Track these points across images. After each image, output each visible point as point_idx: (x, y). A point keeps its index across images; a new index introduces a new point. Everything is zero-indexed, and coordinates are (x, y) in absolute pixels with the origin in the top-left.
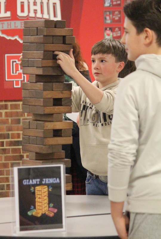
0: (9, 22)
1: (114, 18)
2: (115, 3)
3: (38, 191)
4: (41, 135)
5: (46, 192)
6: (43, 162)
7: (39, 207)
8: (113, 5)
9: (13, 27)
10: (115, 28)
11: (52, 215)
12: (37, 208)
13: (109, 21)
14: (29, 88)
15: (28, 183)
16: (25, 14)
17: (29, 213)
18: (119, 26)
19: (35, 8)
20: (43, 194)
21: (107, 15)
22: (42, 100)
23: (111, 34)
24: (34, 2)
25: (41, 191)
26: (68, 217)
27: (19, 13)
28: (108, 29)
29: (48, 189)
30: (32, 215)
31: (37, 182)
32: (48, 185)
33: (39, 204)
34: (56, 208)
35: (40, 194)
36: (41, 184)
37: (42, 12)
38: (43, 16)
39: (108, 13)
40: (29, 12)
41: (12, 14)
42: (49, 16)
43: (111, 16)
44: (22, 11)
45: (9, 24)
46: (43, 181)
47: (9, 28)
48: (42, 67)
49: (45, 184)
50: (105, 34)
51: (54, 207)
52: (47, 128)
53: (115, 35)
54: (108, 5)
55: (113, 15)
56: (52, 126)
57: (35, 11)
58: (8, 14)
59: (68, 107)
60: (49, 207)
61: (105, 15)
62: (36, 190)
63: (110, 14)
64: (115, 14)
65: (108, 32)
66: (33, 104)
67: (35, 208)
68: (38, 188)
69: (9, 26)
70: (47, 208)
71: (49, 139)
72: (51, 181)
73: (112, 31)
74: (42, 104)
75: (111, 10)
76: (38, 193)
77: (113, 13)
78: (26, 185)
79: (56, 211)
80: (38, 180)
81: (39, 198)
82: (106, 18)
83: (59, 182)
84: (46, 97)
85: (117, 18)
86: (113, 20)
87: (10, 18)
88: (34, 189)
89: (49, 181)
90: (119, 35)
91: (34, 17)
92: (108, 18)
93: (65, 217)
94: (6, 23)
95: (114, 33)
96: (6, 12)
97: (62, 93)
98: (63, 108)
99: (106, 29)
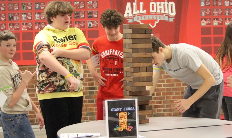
0: (145, 16)
1: (207, 13)
2: (207, 4)
3: (120, 115)
4: (132, 80)
5: (126, 116)
6: (132, 97)
7: (121, 126)
8: (206, 6)
9: (147, 19)
10: (207, 19)
11: (130, 130)
12: (120, 126)
13: (203, 15)
14: (126, 52)
15: (114, 111)
16: (155, 11)
17: (115, 129)
18: (210, 18)
19: (160, 7)
20: (124, 117)
21: (202, 11)
22: (132, 59)
23: (205, 22)
24: (160, 4)
25: (123, 115)
26: (140, 132)
27: (151, 11)
28: (203, 19)
29: (127, 114)
30: (117, 130)
31: (120, 110)
32: (127, 112)
33: (121, 123)
34: (132, 126)
35: (122, 117)
36: (122, 111)
37: (164, 10)
38: (165, 12)
39: (203, 10)
40: (157, 10)
41: (147, 11)
42: (169, 12)
43: (205, 12)
44: (153, 9)
45: (145, 17)
46: (124, 109)
47: (145, 19)
48: (131, 39)
49: (125, 111)
50: (202, 22)
51: (131, 125)
52: (135, 76)
53: (207, 23)
54: (203, 5)
55: (206, 11)
56: (139, 75)
57: (161, 10)
58: (145, 11)
59: (150, 63)
60: (128, 125)
61: (201, 11)
62: (119, 114)
63: (204, 11)
64: (207, 11)
65: (203, 21)
66: (128, 61)
67: (119, 126)
68: (120, 113)
69: (145, 18)
70: (126, 126)
71: (136, 83)
72: (129, 109)
73: (205, 20)
74: (132, 62)
75: (205, 8)
76: (121, 117)
77: (206, 10)
78: (113, 111)
79: (132, 127)
80: (121, 108)
81: (122, 120)
82: (202, 13)
83: (134, 110)
84: (135, 57)
85: (208, 13)
86: (206, 14)
87: (146, 14)
88: (118, 114)
89: (128, 109)
90: (210, 22)
91: (160, 13)
92: (203, 13)
93: (138, 132)
94: (143, 16)
95: (207, 22)
96: (143, 10)
97: (145, 54)
98: (146, 64)
99: (202, 19)
